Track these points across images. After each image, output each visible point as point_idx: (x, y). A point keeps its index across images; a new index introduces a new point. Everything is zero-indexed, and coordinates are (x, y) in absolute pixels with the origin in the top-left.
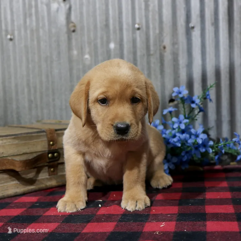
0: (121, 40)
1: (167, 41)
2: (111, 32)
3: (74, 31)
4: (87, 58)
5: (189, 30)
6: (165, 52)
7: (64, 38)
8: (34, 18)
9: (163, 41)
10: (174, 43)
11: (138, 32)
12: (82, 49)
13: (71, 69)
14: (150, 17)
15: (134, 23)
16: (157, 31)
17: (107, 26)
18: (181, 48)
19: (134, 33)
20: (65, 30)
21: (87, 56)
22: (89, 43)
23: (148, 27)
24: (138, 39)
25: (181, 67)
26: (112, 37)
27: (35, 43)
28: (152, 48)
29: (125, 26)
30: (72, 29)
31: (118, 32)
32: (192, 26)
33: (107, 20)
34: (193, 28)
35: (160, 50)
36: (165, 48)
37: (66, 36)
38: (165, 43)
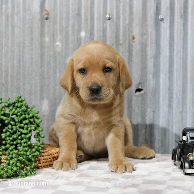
0: (92, 29)
1: (136, 32)
2: (83, 21)
3: (47, 19)
4: (58, 45)
5: (158, 21)
6: (134, 42)
7: (37, 24)
8: (10, 5)
9: (132, 32)
10: (143, 34)
11: (108, 21)
12: (54, 35)
13: (42, 56)
14: (121, 7)
15: (105, 14)
16: (127, 22)
17: (79, 14)
18: (149, 39)
19: (104, 22)
21: (58, 43)
22: (61, 31)
23: (118, 18)
24: (108, 28)
25: (148, 57)
26: (83, 26)
27: (10, 28)
28: (121, 38)
29: (96, 16)
30: (46, 17)
31: (89, 20)
32: (162, 18)
33: (79, 9)
34: (162, 20)
35: (129, 39)
36: (134, 38)
37: (39, 23)
38: (134, 34)
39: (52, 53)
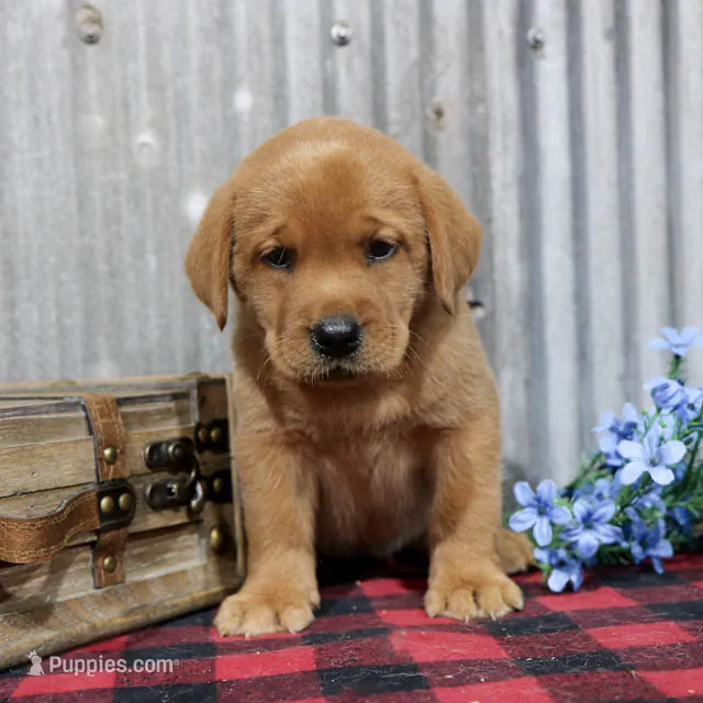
0: (280, 80)
1: (449, 86)
2: (242, 46)
3: (92, 40)
4: (144, 145)
5: (527, 49)
6: (441, 128)
7: (54, 63)
9: (432, 91)
10: (475, 98)
11: (342, 52)
12: (126, 106)
15: (327, 21)
16: (414, 52)
18: (497, 115)
19: (326, 55)
20: (59, 31)
21: (146, 137)
22: (157, 88)
23: (378, 35)
24: (343, 80)
25: (496, 185)
26: (242, 69)
28: (393, 114)
29: (293, 30)
31: (266, 48)
32: (539, 37)
34: (539, 45)
35: (425, 119)
36: (439, 113)
38: (439, 98)
39: (123, 176)
